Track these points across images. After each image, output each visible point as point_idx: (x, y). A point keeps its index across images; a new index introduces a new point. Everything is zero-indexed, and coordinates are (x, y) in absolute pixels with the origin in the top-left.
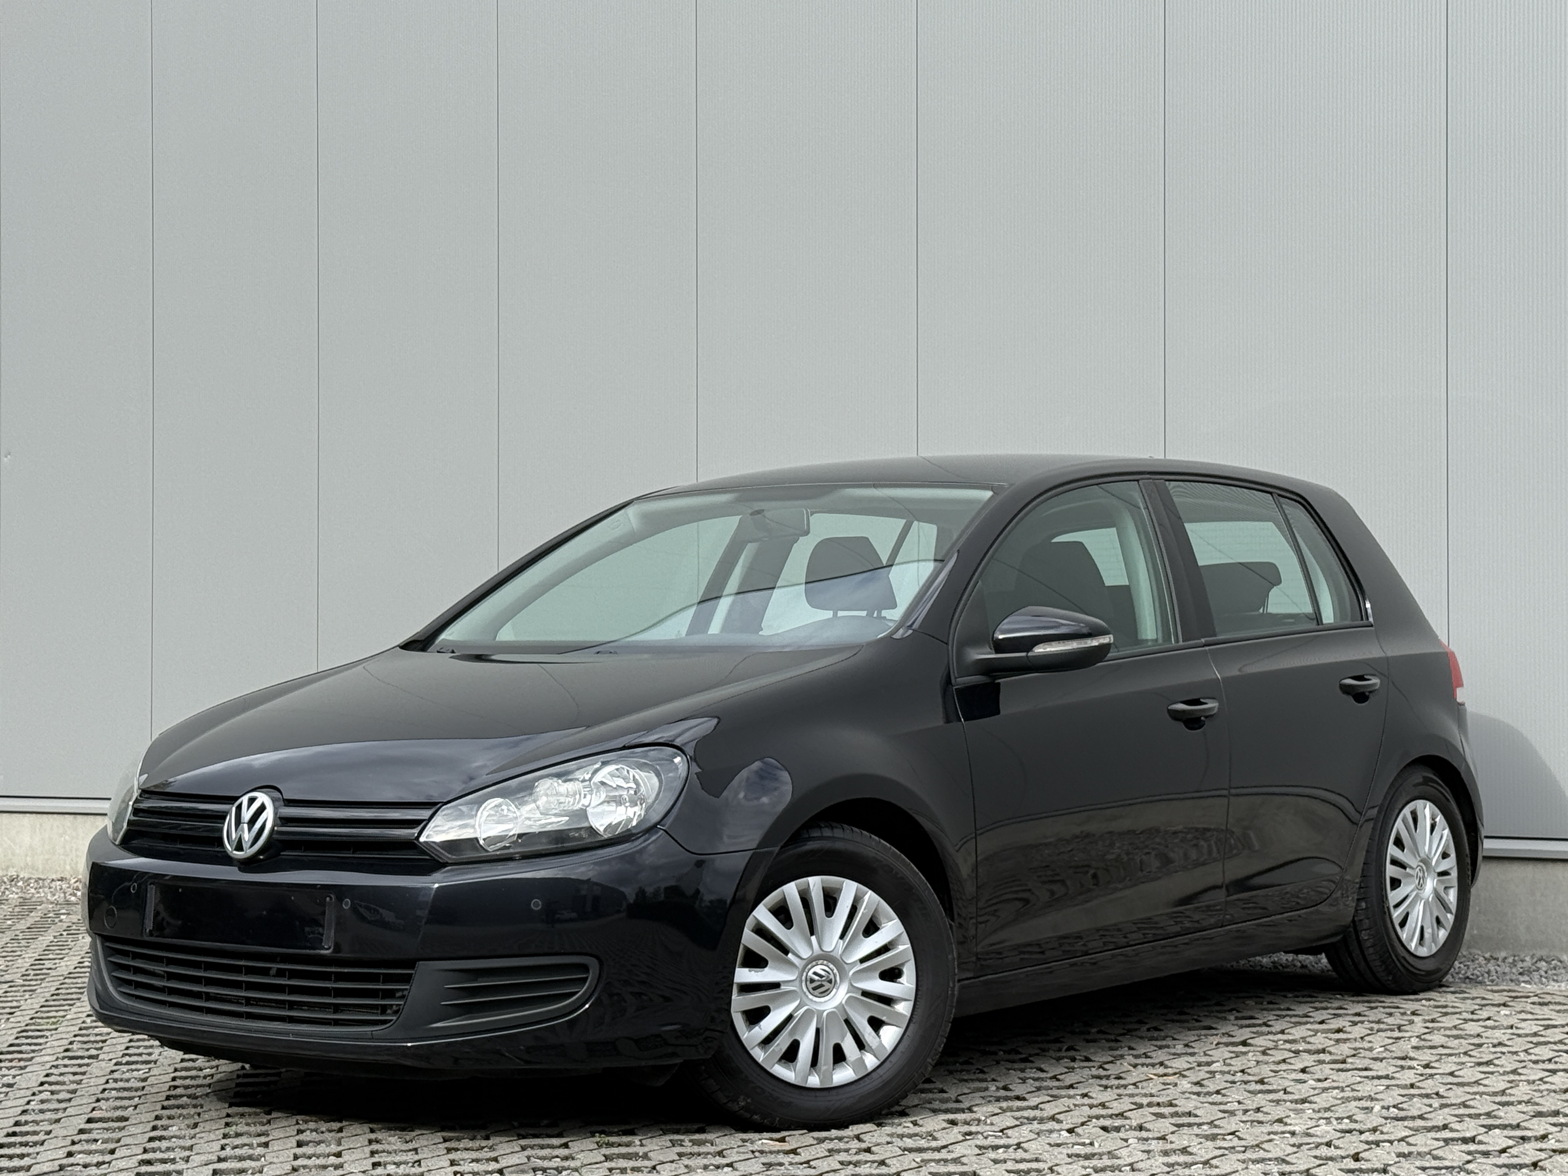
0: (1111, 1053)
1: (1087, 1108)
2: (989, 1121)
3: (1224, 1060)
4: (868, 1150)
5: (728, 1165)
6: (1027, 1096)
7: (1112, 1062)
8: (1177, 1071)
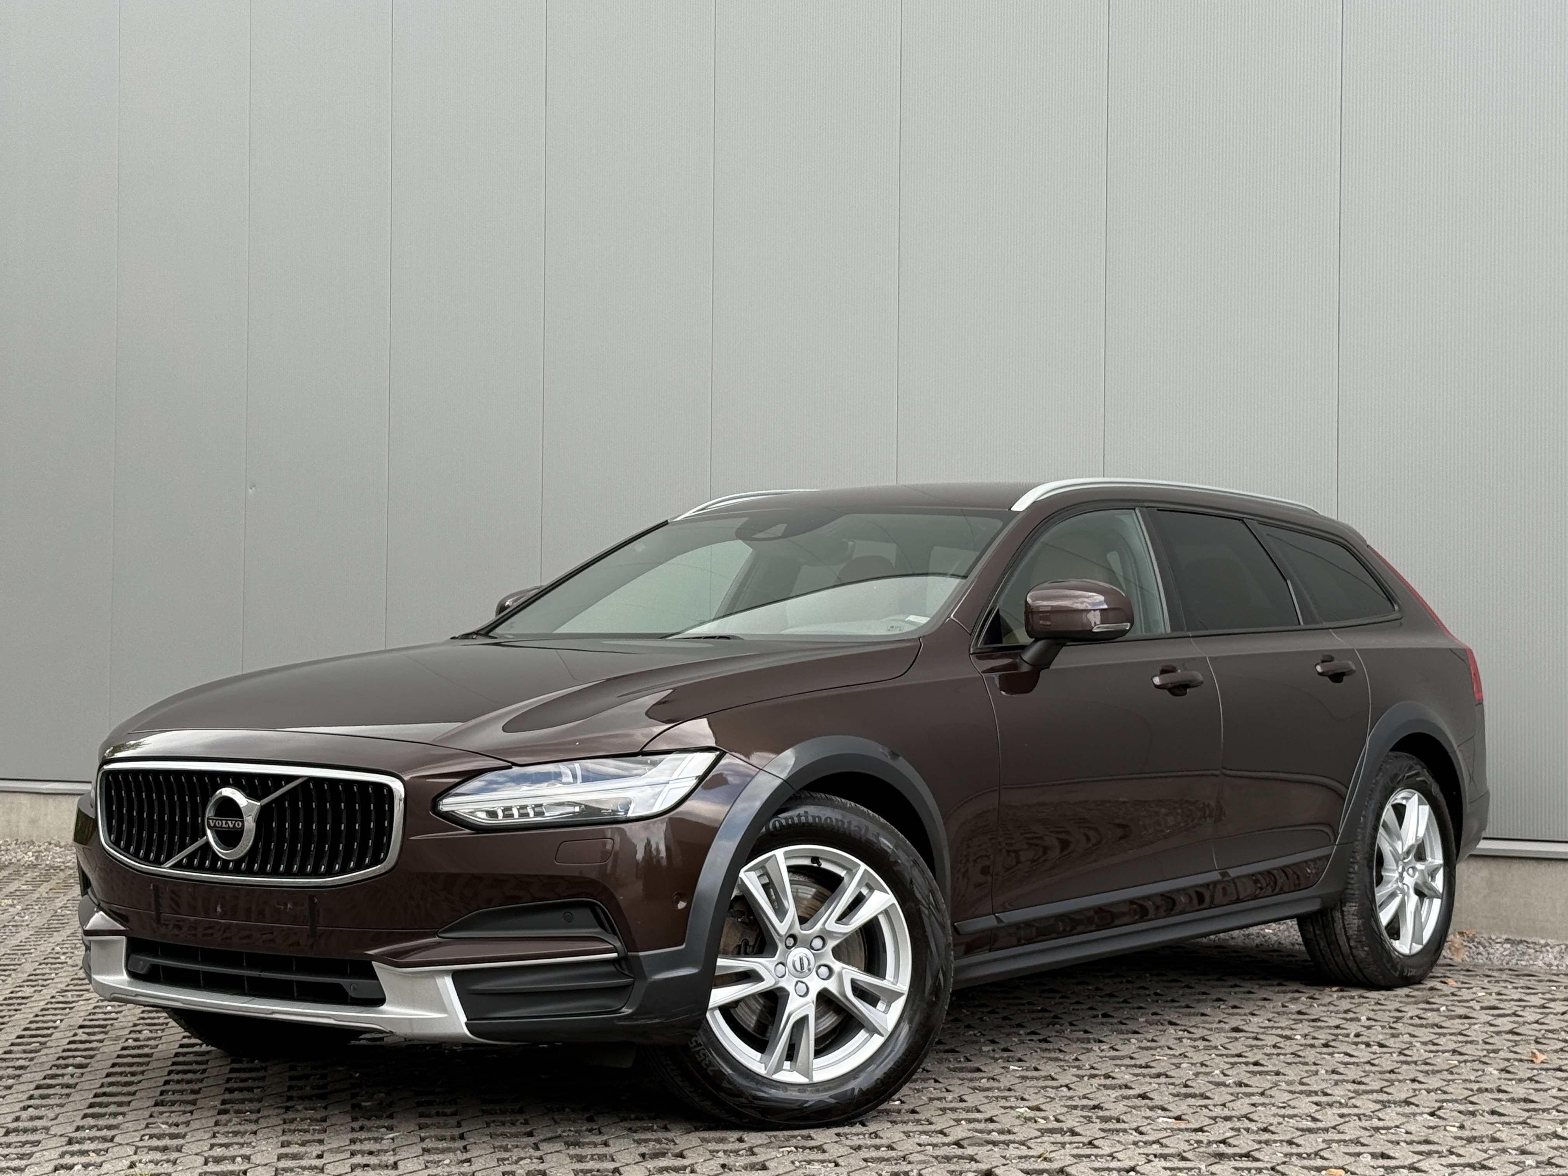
0: (1397, 1040)
1: (1424, 1092)
2: (1350, 1104)
3: (1508, 1048)
4: (1265, 1130)
5: (1154, 1142)
6: (1363, 1080)
7: (1408, 1048)
8: (1475, 1058)
